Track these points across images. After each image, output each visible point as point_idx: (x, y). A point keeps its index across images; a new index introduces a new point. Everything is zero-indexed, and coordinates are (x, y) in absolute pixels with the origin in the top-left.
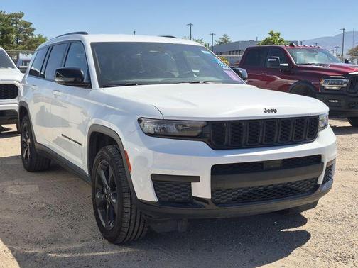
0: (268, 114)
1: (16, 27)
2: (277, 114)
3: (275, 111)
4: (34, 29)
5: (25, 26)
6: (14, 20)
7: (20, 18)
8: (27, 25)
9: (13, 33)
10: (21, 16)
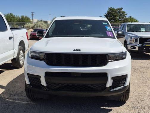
0: (75, 51)
1: (119, 14)
2: (80, 52)
3: (80, 50)
4: (126, 14)
5: (123, 14)
6: (118, 11)
7: (121, 10)
8: (123, 13)
9: (117, 16)
10: (121, 9)
